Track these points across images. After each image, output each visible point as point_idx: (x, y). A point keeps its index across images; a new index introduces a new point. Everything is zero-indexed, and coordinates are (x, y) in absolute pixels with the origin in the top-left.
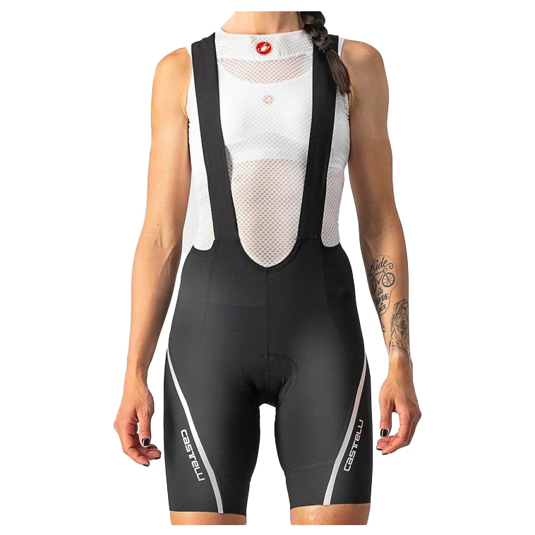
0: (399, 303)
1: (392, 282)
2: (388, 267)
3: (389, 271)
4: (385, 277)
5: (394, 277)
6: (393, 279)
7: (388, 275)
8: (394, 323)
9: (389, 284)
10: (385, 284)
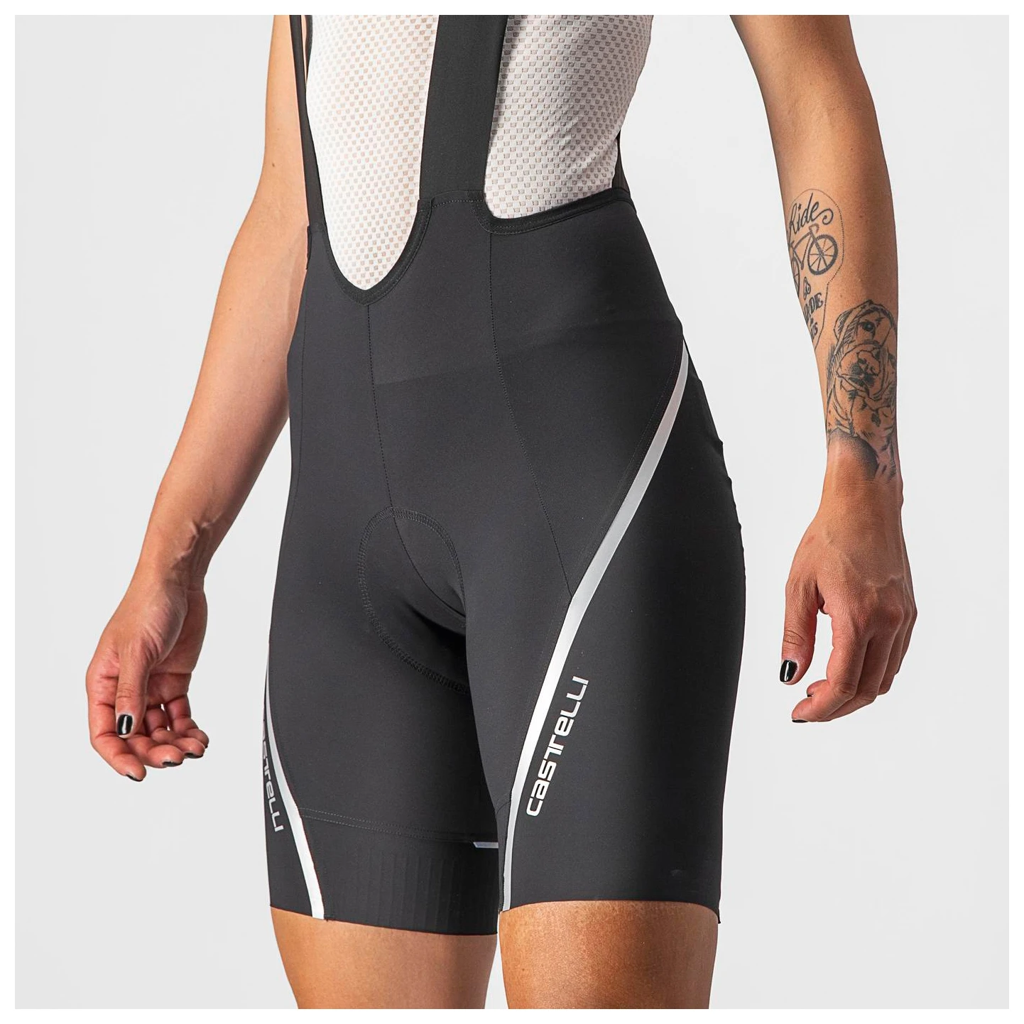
0: (847, 314)
1: (829, 259)
2: (819, 221)
3: (824, 230)
4: (814, 250)
5: (835, 244)
6: (832, 252)
7: (821, 242)
8: (834, 370)
9: (823, 267)
10: (815, 268)
